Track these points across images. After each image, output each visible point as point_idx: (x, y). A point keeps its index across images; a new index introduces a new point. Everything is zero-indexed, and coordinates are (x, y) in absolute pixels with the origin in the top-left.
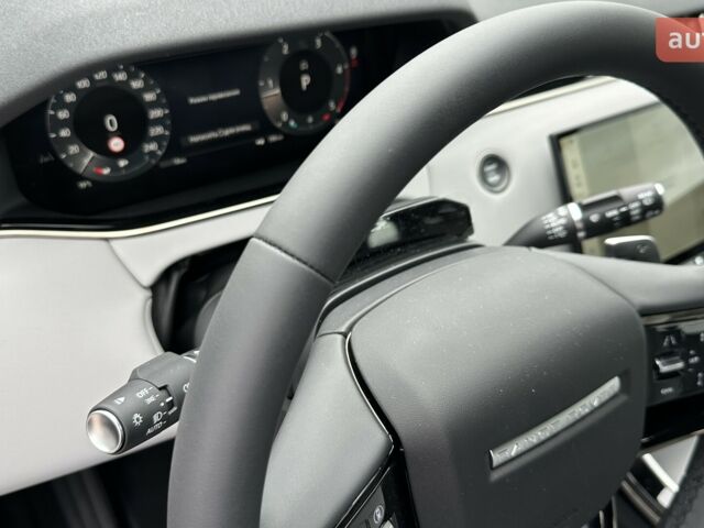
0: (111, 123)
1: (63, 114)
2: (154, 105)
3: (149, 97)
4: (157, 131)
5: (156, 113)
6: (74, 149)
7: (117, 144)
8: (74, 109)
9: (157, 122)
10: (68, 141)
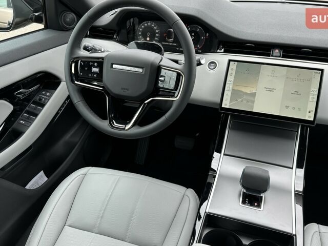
0: (148, 34)
1: (141, 30)
2: (157, 33)
3: (157, 31)
4: (157, 39)
5: (157, 35)
6: (140, 37)
7: (148, 39)
8: (143, 29)
9: (157, 37)
10: (140, 35)
